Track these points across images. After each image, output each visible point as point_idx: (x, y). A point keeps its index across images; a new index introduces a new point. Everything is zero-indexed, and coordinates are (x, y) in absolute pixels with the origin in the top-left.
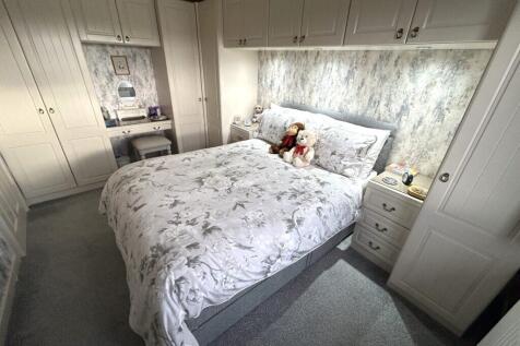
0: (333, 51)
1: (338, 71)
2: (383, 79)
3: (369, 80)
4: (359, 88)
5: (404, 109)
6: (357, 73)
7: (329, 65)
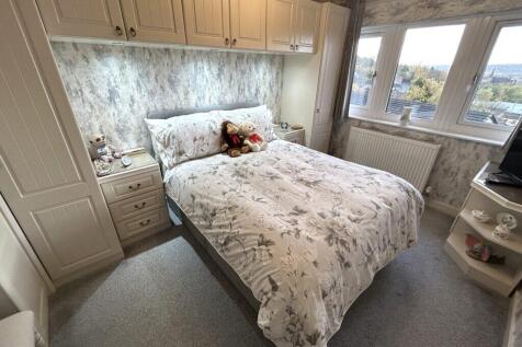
0: (201, 51)
1: (209, 69)
2: (243, 73)
3: (235, 74)
4: (230, 82)
5: (257, 90)
6: (225, 70)
7: (199, 64)
